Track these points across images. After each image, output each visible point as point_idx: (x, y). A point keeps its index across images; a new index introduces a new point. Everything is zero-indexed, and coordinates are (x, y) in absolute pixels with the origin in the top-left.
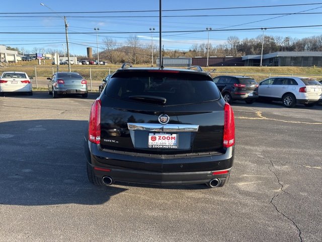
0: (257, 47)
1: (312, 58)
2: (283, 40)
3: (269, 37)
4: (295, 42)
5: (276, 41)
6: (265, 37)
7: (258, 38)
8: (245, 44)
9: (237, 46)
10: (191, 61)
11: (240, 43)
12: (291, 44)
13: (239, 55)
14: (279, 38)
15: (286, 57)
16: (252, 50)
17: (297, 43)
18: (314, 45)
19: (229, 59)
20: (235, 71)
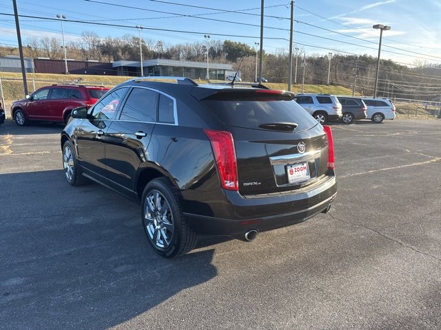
0: (126, 50)
1: (194, 70)
2: (155, 44)
3: (138, 39)
4: (170, 48)
5: (147, 45)
6: (134, 38)
7: (124, 37)
8: (108, 44)
9: (98, 46)
10: (33, 63)
11: (101, 43)
12: (165, 50)
13: (105, 59)
14: (150, 41)
15: (167, 67)
16: (120, 54)
17: (172, 50)
18: (189, 53)
19: (94, 65)
20: (111, 81)
